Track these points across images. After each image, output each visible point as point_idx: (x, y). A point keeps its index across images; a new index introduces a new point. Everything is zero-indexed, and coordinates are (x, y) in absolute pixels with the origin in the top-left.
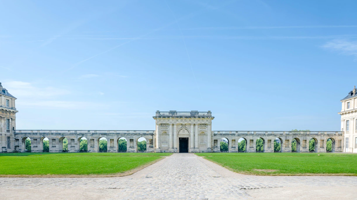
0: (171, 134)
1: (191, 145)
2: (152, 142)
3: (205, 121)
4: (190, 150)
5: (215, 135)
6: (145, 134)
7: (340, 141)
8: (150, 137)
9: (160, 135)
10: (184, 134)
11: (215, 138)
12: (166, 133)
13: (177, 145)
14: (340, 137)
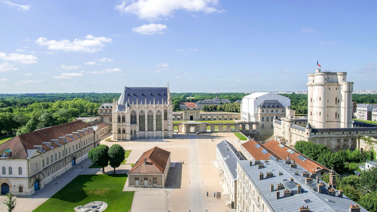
0: (188, 115)
1: (194, 118)
2: (182, 117)
3: (198, 111)
4: (194, 120)
5: (201, 115)
6: (180, 115)
7: (240, 117)
8: (181, 116)
9: (184, 115)
10: (192, 115)
11: (201, 116)
12: (186, 115)
13: (189, 118)
14: (240, 115)
